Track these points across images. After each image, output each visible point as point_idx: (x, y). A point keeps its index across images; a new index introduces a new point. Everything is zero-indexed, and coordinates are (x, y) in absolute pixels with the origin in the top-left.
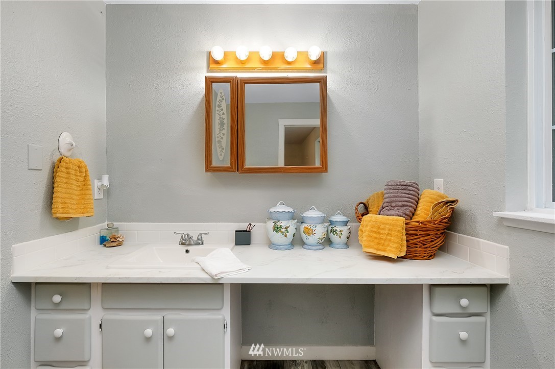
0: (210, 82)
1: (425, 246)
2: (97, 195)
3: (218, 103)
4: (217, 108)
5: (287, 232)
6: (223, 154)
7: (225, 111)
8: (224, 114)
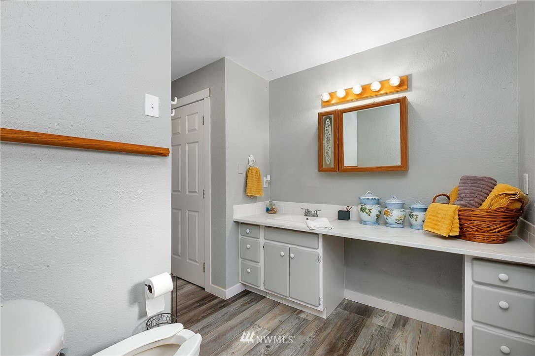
0: (321, 115)
1: (482, 231)
2: (265, 186)
3: (326, 128)
4: (325, 132)
5: (371, 212)
6: (329, 160)
7: (330, 133)
8: (329, 135)
